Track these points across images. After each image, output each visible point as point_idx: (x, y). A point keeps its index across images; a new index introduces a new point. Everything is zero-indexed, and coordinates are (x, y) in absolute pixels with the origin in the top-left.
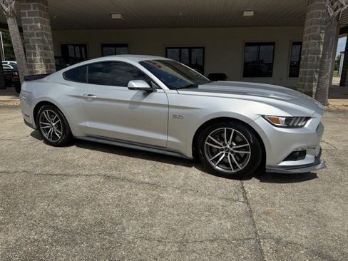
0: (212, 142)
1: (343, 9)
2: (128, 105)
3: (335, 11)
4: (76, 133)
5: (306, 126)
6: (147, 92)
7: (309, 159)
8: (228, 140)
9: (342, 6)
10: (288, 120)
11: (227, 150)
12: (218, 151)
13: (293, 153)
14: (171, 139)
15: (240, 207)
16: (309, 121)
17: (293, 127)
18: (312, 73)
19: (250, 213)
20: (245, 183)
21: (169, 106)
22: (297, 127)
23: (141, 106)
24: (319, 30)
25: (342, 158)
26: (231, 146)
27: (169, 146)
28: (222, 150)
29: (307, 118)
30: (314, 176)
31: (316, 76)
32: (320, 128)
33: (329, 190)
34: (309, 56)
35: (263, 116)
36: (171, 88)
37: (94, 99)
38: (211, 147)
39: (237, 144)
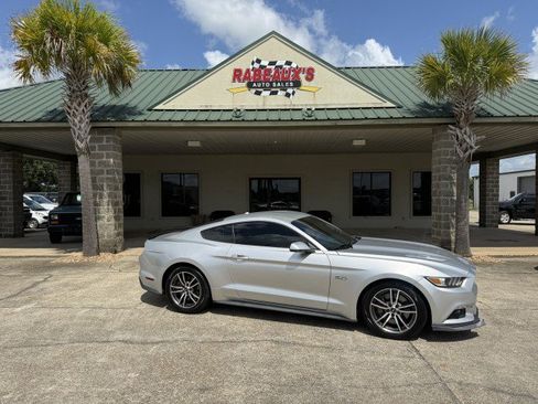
0: (376, 302)
1: (473, 151)
2: (284, 266)
3: (465, 152)
4: (217, 297)
5: (463, 285)
6: (306, 253)
7: (469, 317)
8: (394, 300)
9: (471, 148)
10: (447, 280)
11: (393, 310)
12: (384, 312)
13: (455, 311)
14: (332, 301)
15: (419, 362)
16: (465, 281)
17: (451, 287)
18: (447, 218)
19: (429, 366)
20: (414, 343)
21: (331, 267)
22: (455, 286)
23: (300, 268)
24: (449, 169)
25: (498, 317)
26: (397, 306)
27: (330, 309)
28: (388, 311)
29: (463, 279)
30: (475, 335)
31: (454, 221)
32: (475, 288)
33: (492, 346)
34: (442, 198)
35: (425, 278)
36: (329, 249)
37: (245, 260)
38: (376, 309)
39: (403, 304)
